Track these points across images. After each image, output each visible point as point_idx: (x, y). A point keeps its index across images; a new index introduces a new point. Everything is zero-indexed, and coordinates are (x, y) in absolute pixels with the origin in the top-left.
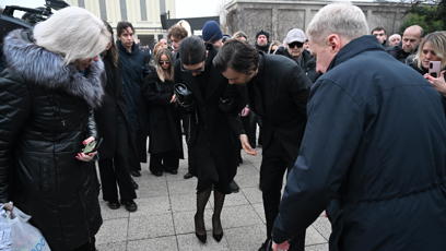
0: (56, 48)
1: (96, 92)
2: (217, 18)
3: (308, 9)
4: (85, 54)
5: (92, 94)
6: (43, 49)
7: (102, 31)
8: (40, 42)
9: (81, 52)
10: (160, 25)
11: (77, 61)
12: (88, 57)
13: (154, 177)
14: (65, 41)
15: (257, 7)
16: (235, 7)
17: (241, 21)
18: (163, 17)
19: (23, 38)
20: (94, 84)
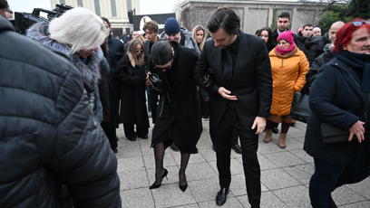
0: (64, 40)
1: (93, 77)
2: (173, 15)
3: (246, 8)
4: (87, 46)
5: (90, 78)
6: (54, 41)
7: (102, 28)
8: (53, 36)
9: (85, 45)
10: (128, 21)
11: (81, 51)
12: (90, 48)
13: (129, 142)
14: (73, 35)
15: (206, 5)
16: (188, 6)
17: (192, 17)
18: (130, 14)
19: (41, 31)
20: (92, 70)
